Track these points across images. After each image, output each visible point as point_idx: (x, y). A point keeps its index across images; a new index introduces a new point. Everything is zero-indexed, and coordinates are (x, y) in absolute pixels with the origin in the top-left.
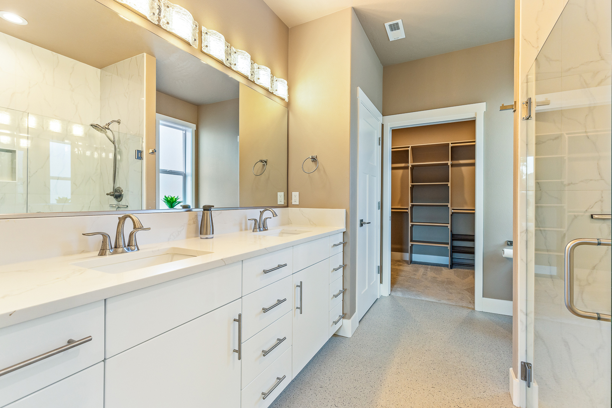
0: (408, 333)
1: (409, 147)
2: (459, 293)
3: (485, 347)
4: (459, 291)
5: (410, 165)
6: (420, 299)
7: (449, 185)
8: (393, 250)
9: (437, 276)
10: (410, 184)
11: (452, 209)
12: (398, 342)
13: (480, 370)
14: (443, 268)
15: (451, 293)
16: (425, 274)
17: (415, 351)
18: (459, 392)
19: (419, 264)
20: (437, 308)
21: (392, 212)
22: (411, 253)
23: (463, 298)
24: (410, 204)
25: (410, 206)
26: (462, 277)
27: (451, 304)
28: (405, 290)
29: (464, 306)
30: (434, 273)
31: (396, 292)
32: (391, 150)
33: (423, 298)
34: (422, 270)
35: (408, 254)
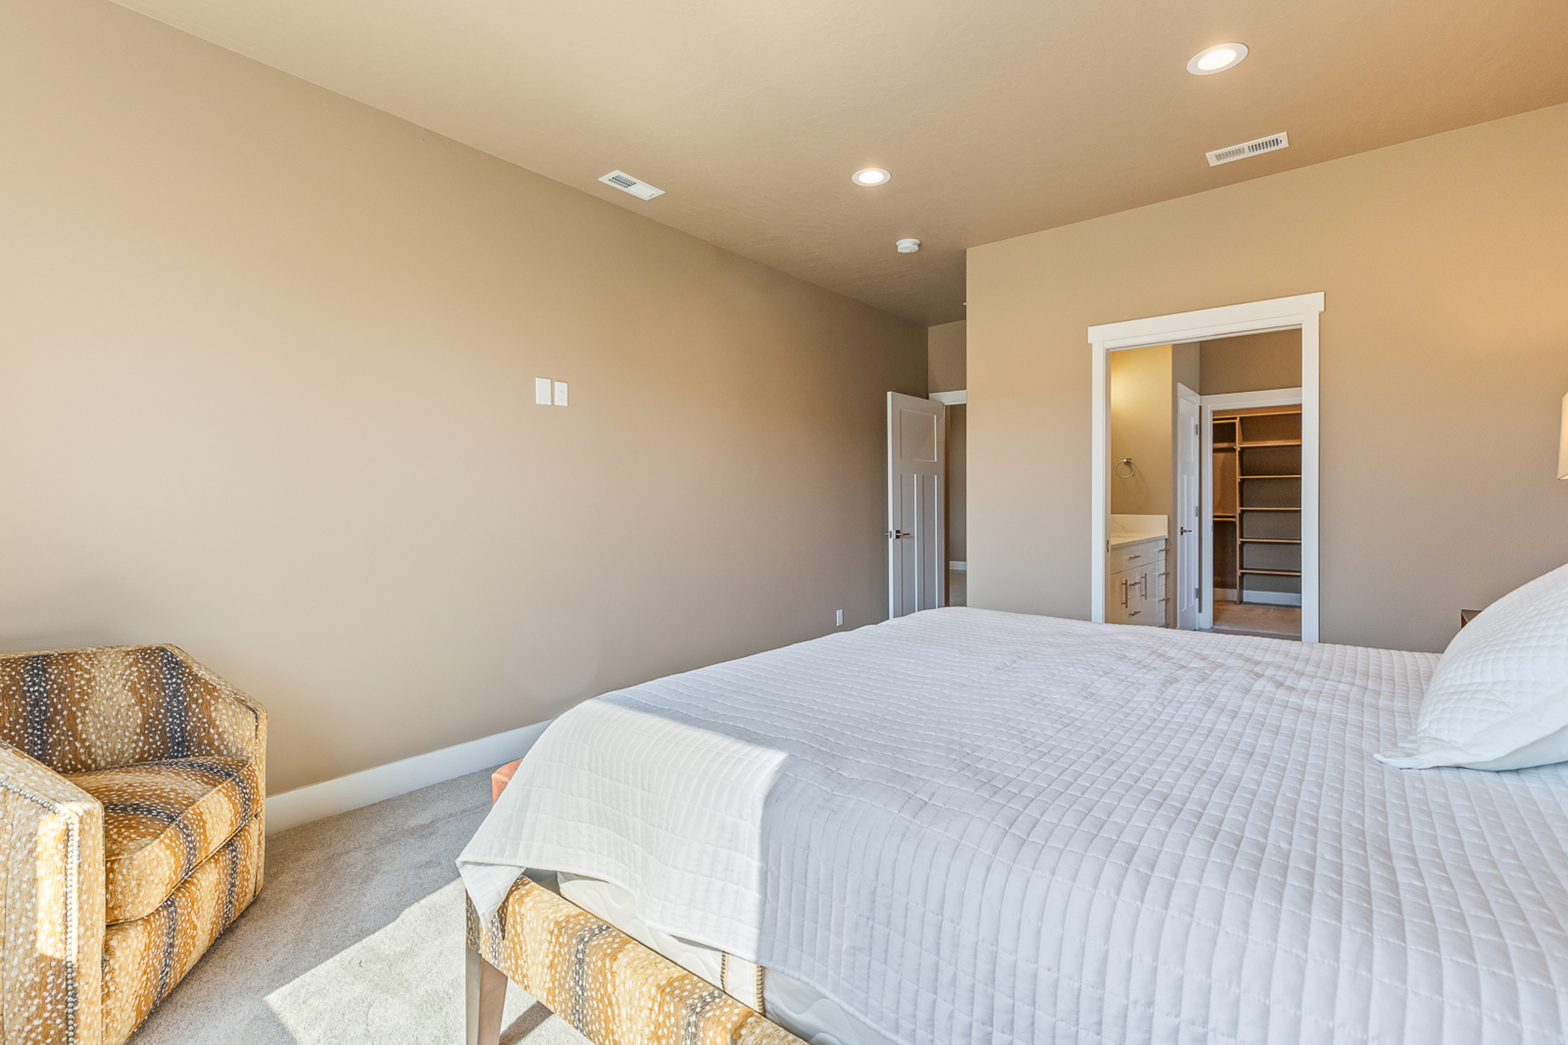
1: (1236, 418)
5: (1238, 446)
8: (1216, 585)
10: (1238, 478)
19: (1255, 606)
21: (1214, 522)
22: (1242, 588)
24: (1239, 510)
25: (1238, 512)
28: (1233, 625)
32: (1212, 422)
34: (1259, 614)
35: (1236, 590)
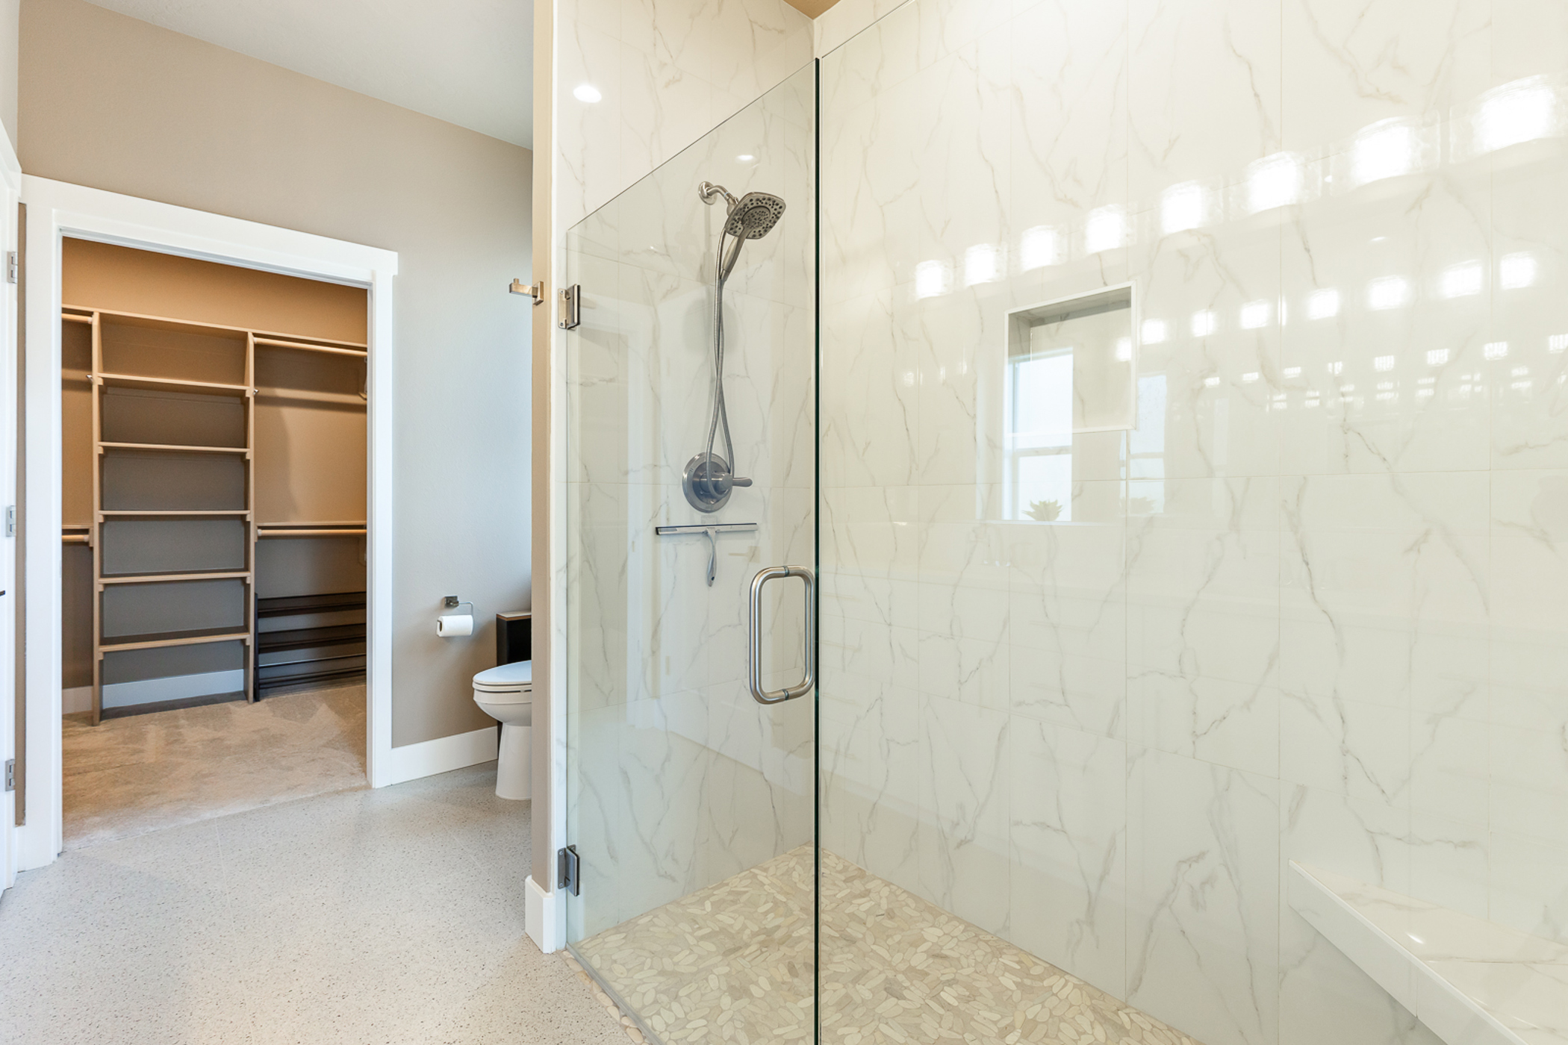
0: (205, 946)
1: (89, 314)
2: (313, 760)
3: (436, 865)
4: (309, 754)
5: (96, 376)
6: (196, 820)
7: (250, 453)
9: (220, 734)
10: (98, 447)
11: (259, 527)
12: (184, 993)
13: (452, 925)
14: (230, 705)
15: (290, 769)
16: (176, 740)
17: (259, 984)
18: (433, 1008)
19: (137, 714)
20: (266, 827)
22: (102, 681)
23: (328, 770)
24: (98, 515)
25: (98, 519)
26: (299, 716)
27: (304, 796)
28: (121, 814)
29: (341, 789)
30: (207, 727)
31: (84, 834)
33: (207, 815)
34: (153, 729)
35: (90, 687)
